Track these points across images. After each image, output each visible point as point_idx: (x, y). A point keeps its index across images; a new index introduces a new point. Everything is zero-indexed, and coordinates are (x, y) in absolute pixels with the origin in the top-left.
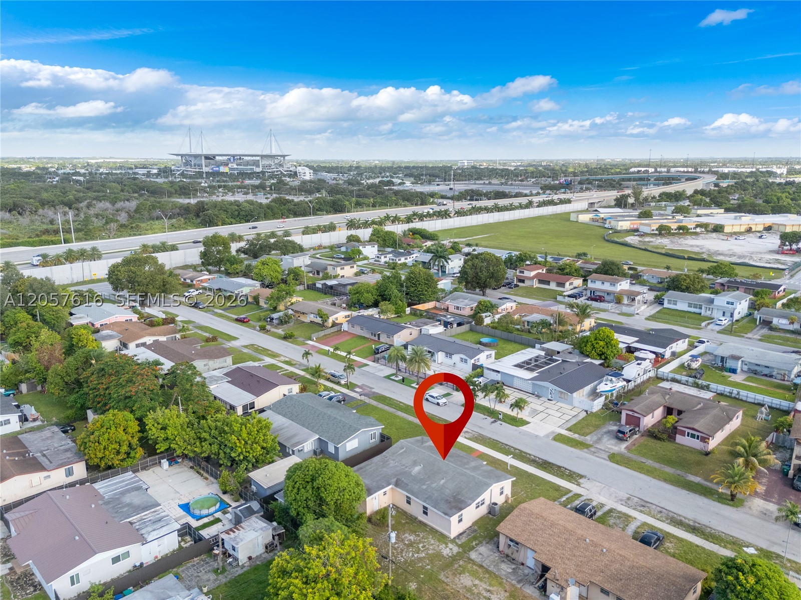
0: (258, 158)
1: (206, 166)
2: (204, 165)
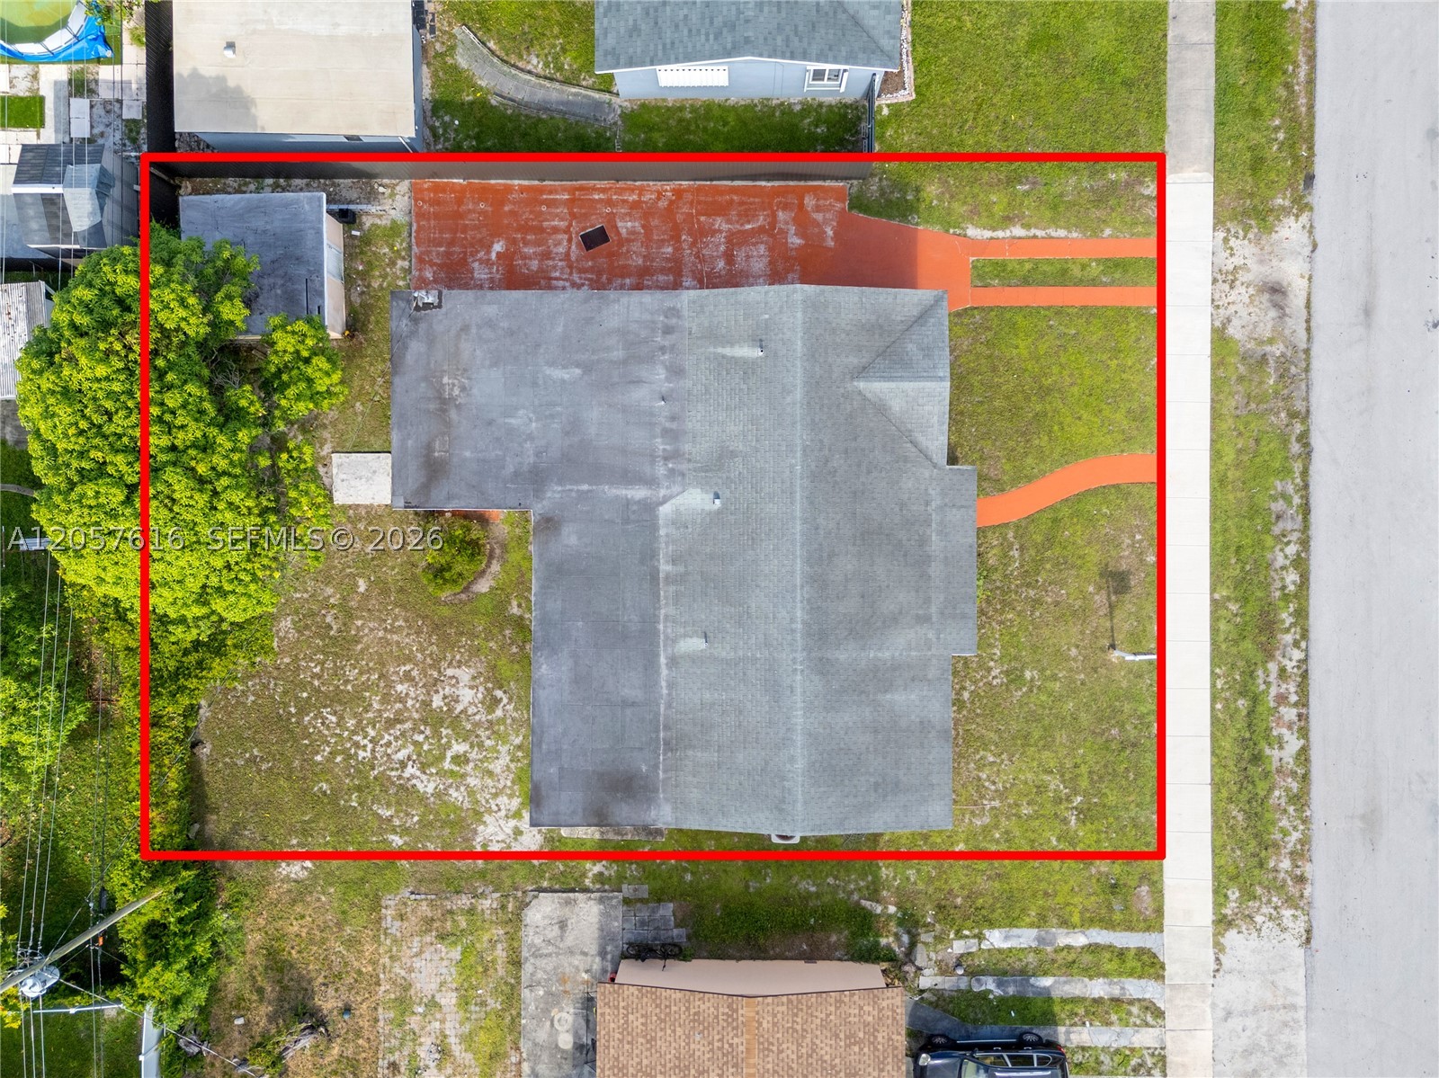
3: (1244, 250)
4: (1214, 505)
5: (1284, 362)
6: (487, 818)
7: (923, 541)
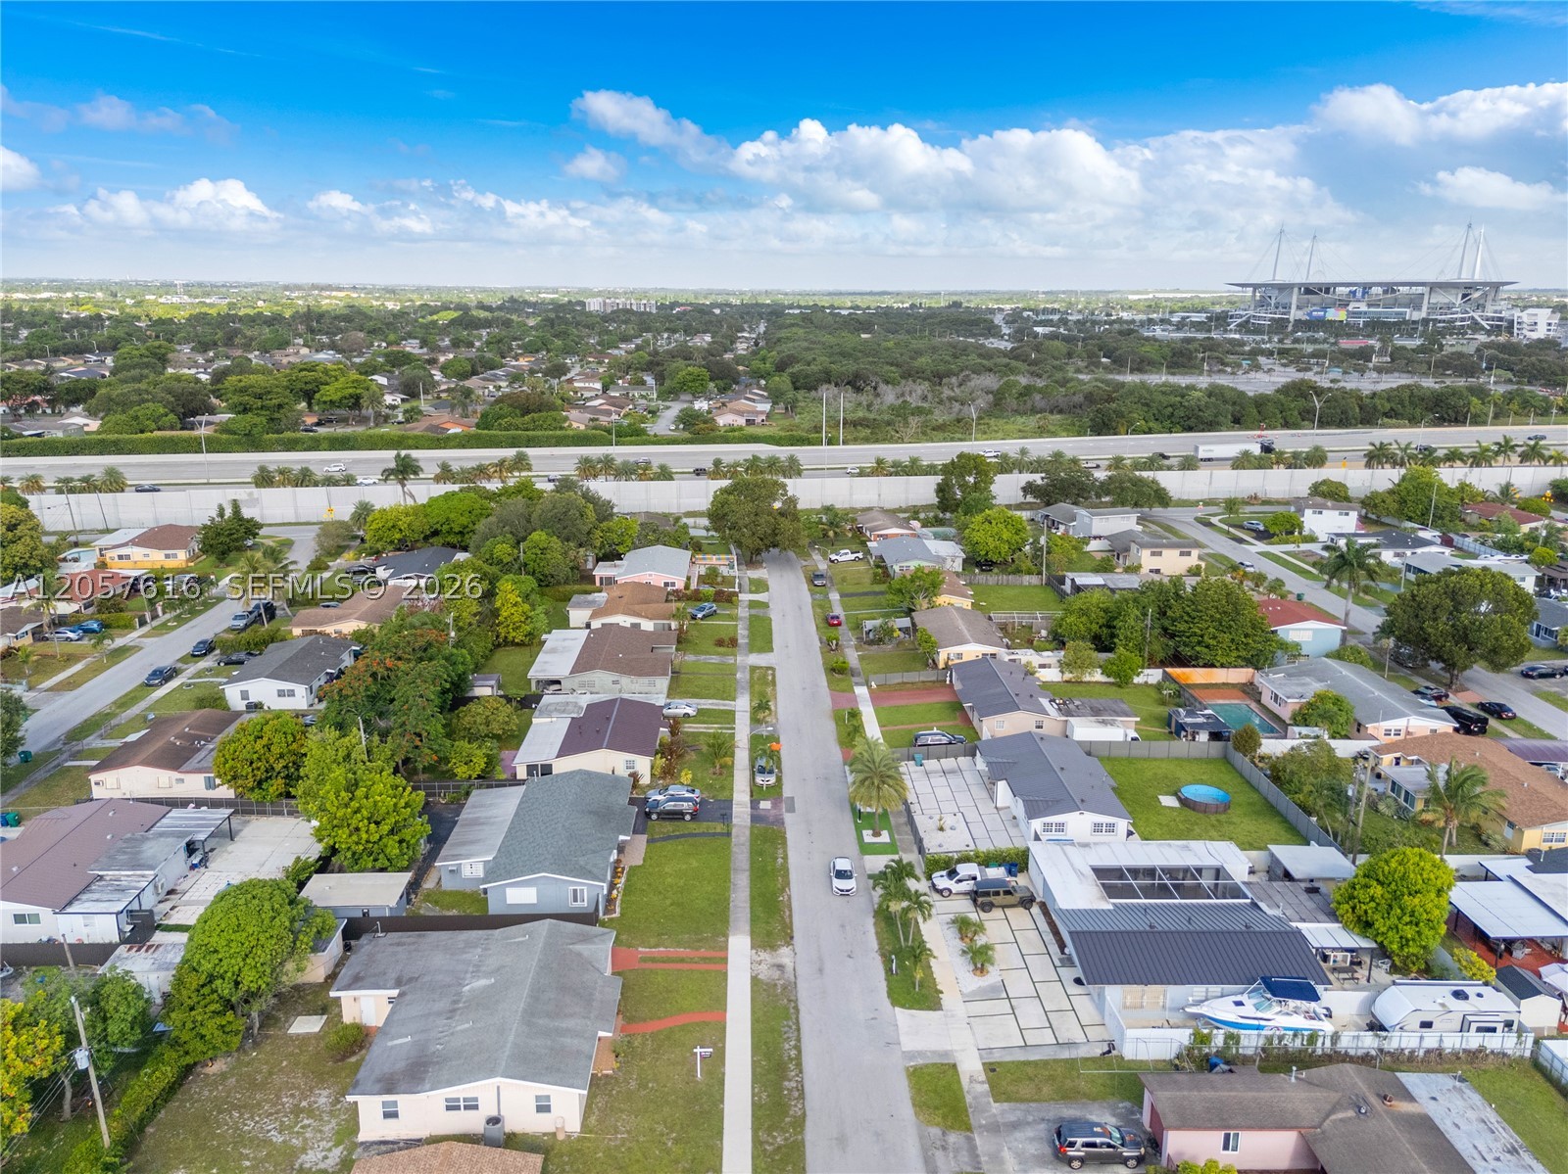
0: (1420, 290)
1: (1299, 308)
2: (1294, 307)
3: (764, 955)
4: (752, 1029)
5: (785, 987)
6: (309, 1152)
7: (591, 994)
